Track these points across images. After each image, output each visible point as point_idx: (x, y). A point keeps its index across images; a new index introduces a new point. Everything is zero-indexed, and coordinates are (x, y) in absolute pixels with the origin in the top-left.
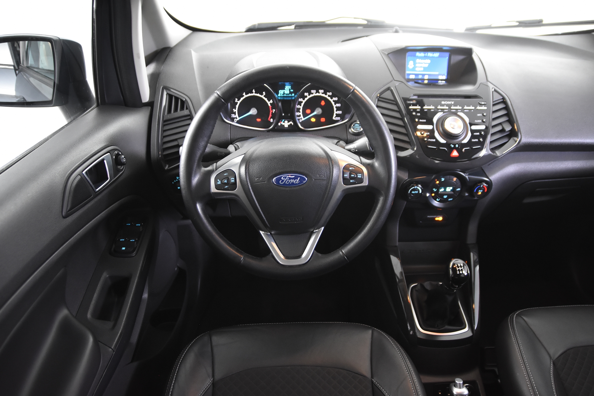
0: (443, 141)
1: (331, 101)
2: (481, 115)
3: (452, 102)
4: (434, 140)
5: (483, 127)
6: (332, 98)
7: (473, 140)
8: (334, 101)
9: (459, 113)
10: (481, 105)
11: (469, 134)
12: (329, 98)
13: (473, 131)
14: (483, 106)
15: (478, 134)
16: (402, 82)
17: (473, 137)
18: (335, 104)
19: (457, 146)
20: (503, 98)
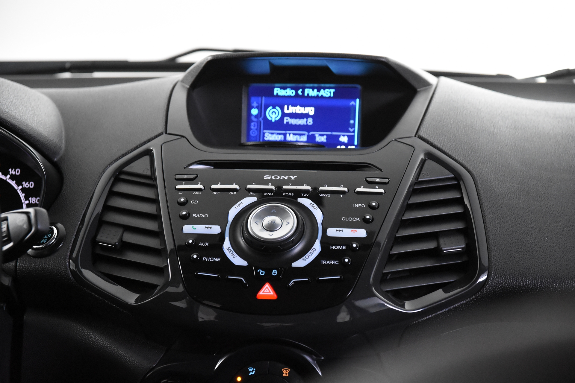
0: (238, 261)
1: (19, 189)
2: (364, 206)
3: (291, 177)
4: (218, 260)
5: (361, 233)
6: (18, 184)
7: (324, 262)
8: (23, 190)
9: (300, 200)
10: (372, 184)
11: (317, 247)
12: (13, 183)
13: (327, 241)
14: (377, 187)
15: (343, 247)
16: (183, 137)
17: (325, 253)
18: (27, 198)
19: (275, 272)
20: (458, 177)
